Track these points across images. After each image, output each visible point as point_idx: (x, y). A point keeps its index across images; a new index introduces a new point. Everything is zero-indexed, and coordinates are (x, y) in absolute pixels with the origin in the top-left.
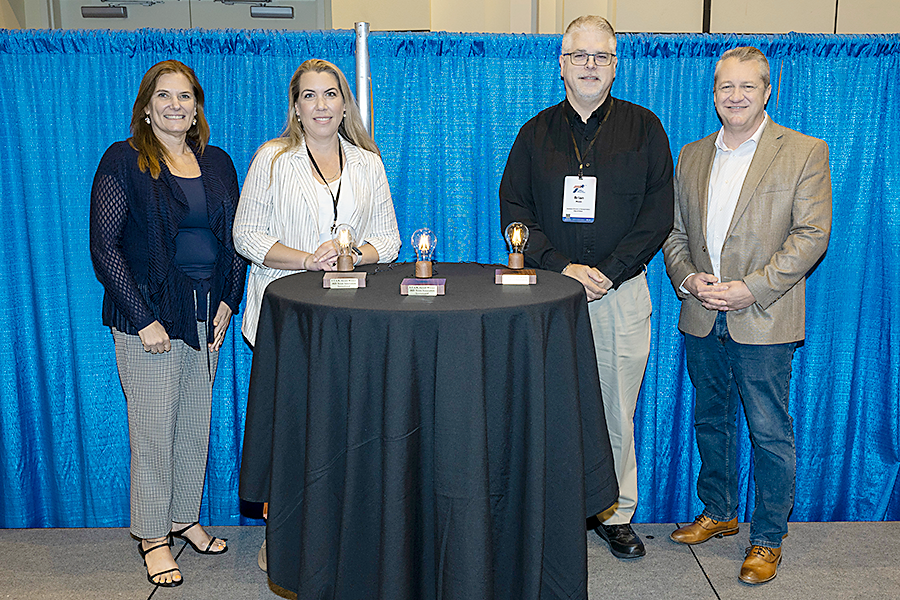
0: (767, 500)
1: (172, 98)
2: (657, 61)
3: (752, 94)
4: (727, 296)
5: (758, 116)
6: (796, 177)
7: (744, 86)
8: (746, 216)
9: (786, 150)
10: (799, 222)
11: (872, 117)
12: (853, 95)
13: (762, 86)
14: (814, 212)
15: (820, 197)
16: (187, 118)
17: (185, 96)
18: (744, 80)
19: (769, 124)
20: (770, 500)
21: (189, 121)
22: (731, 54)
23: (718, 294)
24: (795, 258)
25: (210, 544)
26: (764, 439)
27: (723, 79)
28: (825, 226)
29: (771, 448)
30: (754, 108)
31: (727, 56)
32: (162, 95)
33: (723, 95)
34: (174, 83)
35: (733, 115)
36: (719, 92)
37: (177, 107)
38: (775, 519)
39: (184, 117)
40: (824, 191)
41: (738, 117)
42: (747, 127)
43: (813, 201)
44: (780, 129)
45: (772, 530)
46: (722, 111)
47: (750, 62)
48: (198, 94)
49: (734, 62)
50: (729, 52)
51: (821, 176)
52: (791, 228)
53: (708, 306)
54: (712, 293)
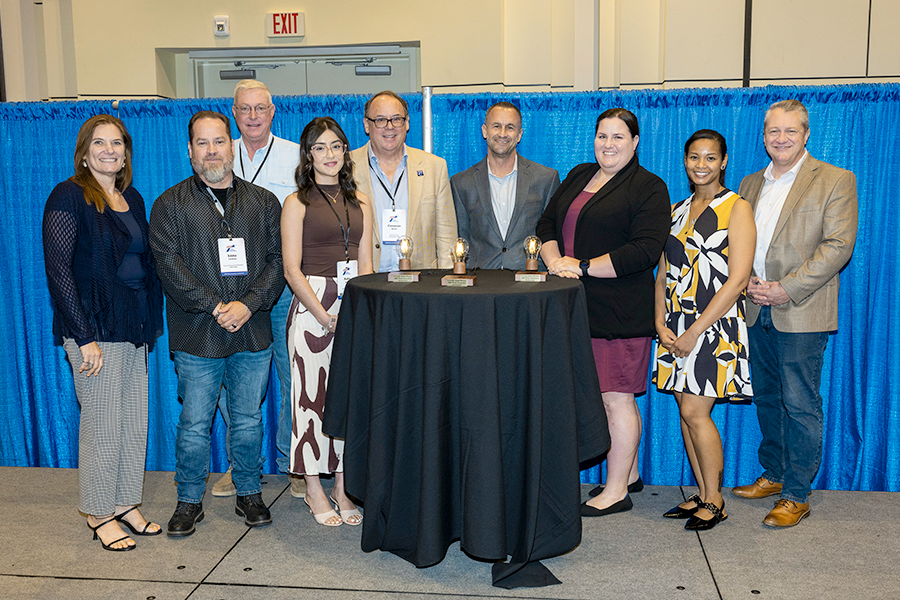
0: (794, 461)
1: (106, 145)
2: (658, 111)
3: (795, 137)
4: (768, 293)
5: (799, 154)
6: (825, 200)
7: (788, 131)
8: (785, 231)
9: (819, 180)
10: (826, 237)
11: (841, 151)
12: (823, 134)
13: (802, 130)
14: (840, 227)
15: (846, 215)
16: (119, 160)
17: (116, 143)
18: (788, 126)
19: (808, 160)
20: (797, 462)
21: (120, 164)
22: (778, 106)
23: (761, 291)
24: (821, 264)
25: (147, 526)
26: (794, 411)
27: (771, 125)
28: (848, 238)
29: (799, 420)
30: (796, 148)
31: (775, 107)
32: (98, 142)
33: (771, 138)
34: (108, 133)
35: (779, 154)
36: (768, 135)
37: (111, 151)
38: (799, 478)
39: (116, 160)
40: (849, 210)
41: (783, 155)
42: (791, 162)
43: (838, 218)
44: (815, 163)
45: (797, 488)
46: (771, 150)
47: (793, 112)
48: (127, 140)
49: (779, 112)
50: (776, 104)
51: (845, 199)
52: (821, 240)
53: (755, 301)
54: (758, 290)
